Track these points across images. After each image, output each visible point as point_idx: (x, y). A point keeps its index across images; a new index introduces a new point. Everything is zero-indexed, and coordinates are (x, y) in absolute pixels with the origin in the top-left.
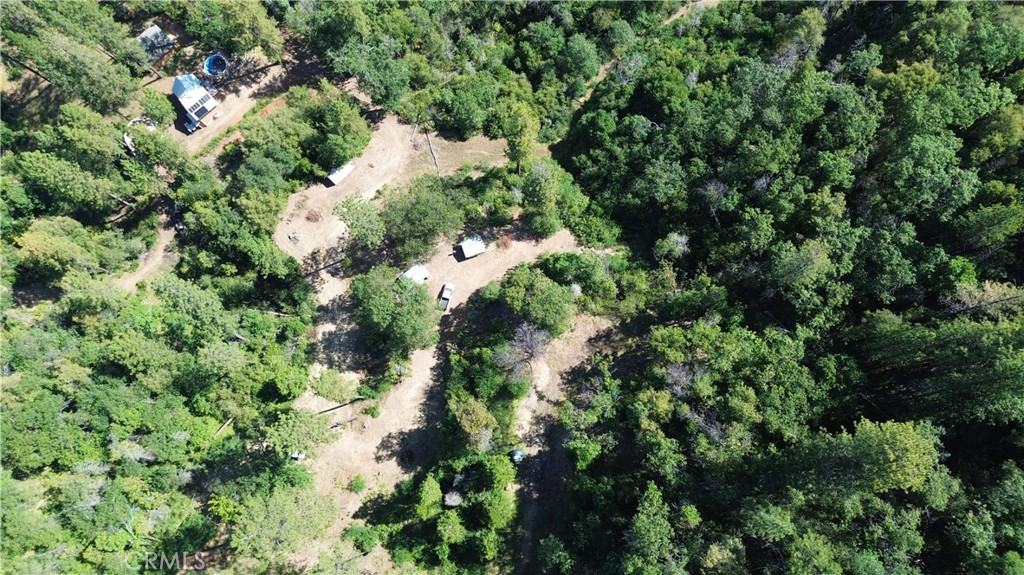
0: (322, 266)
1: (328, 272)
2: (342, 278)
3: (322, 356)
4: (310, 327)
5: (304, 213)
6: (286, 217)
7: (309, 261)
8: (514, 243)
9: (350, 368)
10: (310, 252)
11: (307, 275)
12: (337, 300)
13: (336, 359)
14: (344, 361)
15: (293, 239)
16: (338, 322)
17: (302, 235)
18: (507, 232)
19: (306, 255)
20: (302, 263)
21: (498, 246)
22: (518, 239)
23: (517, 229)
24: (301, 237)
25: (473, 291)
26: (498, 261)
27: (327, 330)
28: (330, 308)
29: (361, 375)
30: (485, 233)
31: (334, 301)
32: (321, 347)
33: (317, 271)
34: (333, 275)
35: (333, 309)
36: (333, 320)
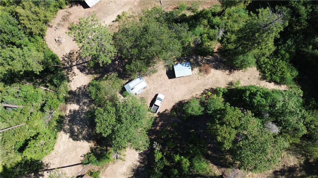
0: (74, 64)
1: (78, 68)
2: (87, 74)
3: (67, 127)
4: (62, 104)
5: (67, 25)
6: (54, 26)
7: (66, 59)
8: (213, 71)
9: (84, 138)
10: (68, 53)
11: (64, 68)
12: (82, 89)
13: (76, 130)
14: (81, 133)
15: (58, 42)
16: (81, 104)
17: (64, 40)
18: (208, 62)
19: (65, 54)
20: (61, 59)
21: (200, 71)
22: (216, 68)
23: (216, 60)
24: (63, 41)
25: (177, 102)
26: (198, 82)
27: (72, 109)
28: (77, 93)
29: (92, 144)
30: (192, 60)
31: (80, 88)
32: (67, 120)
33: (71, 66)
34: (82, 71)
35: (79, 94)
36: (78, 102)
